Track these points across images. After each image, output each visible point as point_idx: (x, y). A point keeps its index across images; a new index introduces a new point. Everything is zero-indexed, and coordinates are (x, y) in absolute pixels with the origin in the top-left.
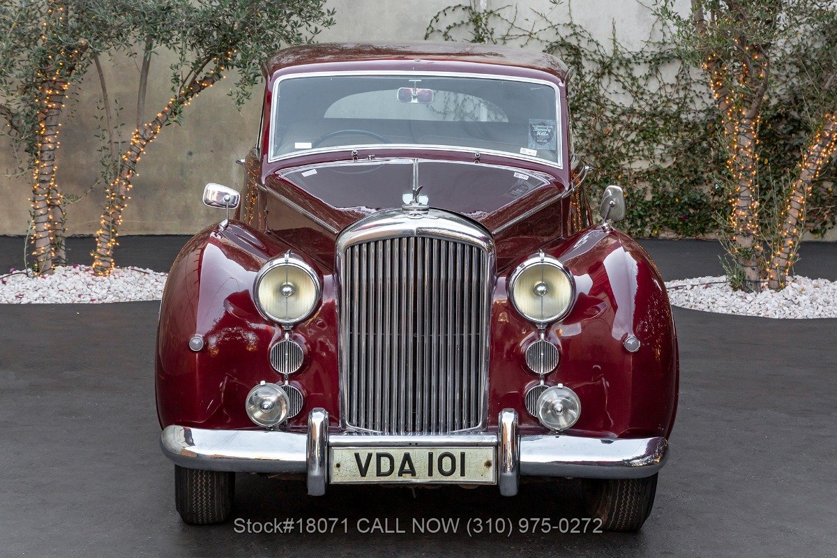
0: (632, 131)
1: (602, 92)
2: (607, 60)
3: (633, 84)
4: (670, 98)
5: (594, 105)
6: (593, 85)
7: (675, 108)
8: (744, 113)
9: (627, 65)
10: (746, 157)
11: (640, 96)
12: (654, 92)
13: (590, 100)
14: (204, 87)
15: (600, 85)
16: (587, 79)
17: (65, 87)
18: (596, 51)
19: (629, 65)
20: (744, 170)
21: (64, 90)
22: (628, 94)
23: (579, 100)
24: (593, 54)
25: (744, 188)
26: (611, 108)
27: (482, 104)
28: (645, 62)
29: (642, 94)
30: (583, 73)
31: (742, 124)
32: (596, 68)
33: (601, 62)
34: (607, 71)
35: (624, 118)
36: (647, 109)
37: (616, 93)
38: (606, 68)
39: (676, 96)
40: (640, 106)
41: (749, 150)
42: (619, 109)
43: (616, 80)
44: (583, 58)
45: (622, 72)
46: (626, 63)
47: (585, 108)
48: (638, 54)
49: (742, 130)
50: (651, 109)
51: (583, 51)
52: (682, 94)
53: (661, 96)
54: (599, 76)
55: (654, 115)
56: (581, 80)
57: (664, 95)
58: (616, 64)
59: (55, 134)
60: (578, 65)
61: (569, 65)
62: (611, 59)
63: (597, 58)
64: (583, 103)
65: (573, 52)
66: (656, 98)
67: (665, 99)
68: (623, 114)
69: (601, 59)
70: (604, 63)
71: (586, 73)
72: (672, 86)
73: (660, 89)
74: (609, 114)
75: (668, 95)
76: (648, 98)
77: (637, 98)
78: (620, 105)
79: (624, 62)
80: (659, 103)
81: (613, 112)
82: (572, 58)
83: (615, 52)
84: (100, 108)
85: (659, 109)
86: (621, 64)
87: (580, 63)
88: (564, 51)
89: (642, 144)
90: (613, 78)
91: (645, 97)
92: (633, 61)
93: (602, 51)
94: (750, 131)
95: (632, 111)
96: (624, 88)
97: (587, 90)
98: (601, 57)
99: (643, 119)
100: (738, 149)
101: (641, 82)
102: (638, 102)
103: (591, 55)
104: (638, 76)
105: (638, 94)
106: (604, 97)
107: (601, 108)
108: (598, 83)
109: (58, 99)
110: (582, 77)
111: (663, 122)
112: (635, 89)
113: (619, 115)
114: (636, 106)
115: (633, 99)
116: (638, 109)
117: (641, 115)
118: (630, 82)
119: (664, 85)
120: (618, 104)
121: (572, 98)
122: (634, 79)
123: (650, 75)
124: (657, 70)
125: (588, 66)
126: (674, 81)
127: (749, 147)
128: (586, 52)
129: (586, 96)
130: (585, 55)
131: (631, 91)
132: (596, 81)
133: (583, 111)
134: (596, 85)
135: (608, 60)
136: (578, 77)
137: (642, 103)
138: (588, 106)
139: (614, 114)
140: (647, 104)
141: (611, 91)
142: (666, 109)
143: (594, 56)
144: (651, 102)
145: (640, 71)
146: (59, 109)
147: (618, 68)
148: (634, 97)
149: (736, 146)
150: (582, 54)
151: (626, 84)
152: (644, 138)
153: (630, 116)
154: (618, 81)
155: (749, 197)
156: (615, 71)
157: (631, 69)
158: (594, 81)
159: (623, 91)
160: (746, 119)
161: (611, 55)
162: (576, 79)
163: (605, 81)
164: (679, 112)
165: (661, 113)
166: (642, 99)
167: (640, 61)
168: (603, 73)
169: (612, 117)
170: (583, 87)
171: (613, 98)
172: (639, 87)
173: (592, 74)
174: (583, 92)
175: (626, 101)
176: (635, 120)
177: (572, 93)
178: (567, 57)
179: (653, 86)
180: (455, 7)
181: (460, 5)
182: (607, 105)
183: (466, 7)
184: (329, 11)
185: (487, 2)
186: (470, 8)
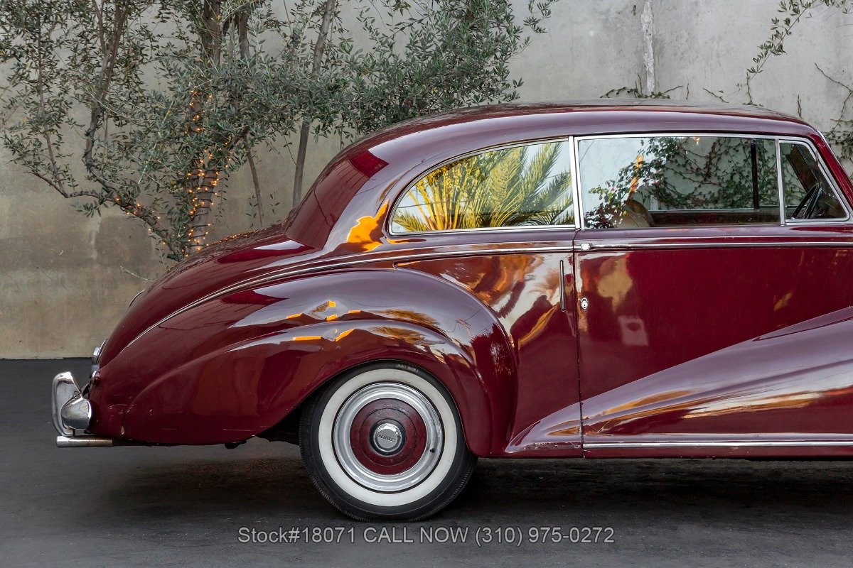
17: (215, 183)
21: (213, 187)
27: (652, 196)
28: (838, 143)
30: (766, 158)
47: (770, 196)
48: (829, 134)
59: (204, 235)
64: (767, 191)
71: (769, 158)
84: (253, 205)
106: (790, 183)
109: (207, 197)
110: (764, 162)
123: (844, 157)
129: (770, 183)
146: (208, 207)
167: (832, 142)
170: (766, 173)
174: (766, 179)
180: (619, 90)
181: (624, 88)
182: (794, 192)
183: (632, 90)
184: (515, 82)
185: (655, 84)
186: (636, 91)
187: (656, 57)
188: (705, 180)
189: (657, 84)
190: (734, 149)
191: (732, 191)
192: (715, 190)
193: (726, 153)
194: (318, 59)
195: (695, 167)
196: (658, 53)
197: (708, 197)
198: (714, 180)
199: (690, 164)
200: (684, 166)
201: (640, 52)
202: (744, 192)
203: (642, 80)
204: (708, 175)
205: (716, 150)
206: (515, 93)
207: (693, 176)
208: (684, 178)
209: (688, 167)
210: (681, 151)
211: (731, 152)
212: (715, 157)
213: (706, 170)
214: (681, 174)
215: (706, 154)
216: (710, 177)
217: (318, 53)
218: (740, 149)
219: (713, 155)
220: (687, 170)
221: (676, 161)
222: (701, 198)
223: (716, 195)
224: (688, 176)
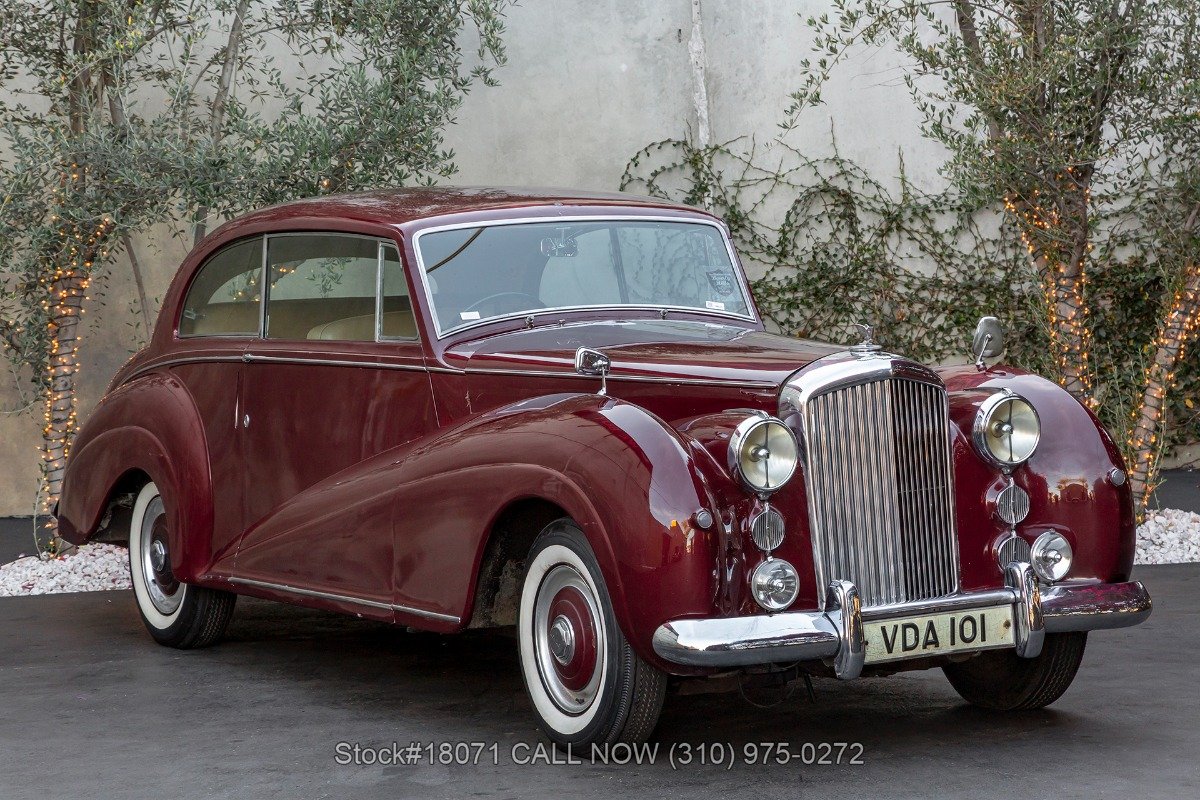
0: (939, 313)
1: (889, 258)
2: (893, 210)
3: (935, 243)
4: (992, 260)
5: (878, 276)
6: (875, 247)
7: (1000, 275)
8: (1062, 270)
9: (924, 215)
10: (1071, 333)
11: (948, 261)
12: (967, 253)
13: (872, 270)
14: (283, 274)
15: (886, 247)
16: (866, 239)
17: (85, 284)
18: (875, 197)
19: (928, 214)
20: (1068, 353)
21: (83, 289)
22: (928, 257)
23: (855, 270)
24: (872, 201)
25: (1070, 380)
26: (905, 279)
28: (952, 209)
29: (950, 256)
30: (860, 230)
31: (1061, 286)
32: (877, 221)
33: (885, 213)
34: (894, 225)
35: (925, 294)
36: (960, 279)
37: (910, 257)
38: (893, 221)
39: (1001, 257)
40: (948, 276)
41: (1074, 324)
42: (917, 282)
43: (909, 238)
44: (858, 208)
45: (918, 225)
46: (923, 213)
47: (866, 281)
48: (939, 198)
49: (1061, 294)
50: (964, 278)
51: (856, 198)
52: (1010, 254)
53: (979, 259)
54: (883, 233)
55: (970, 288)
56: (857, 241)
57: (983, 256)
58: (908, 213)
59: (73, 352)
60: (851, 219)
61: (838, 219)
62: (900, 207)
63: (878, 207)
64: (862, 275)
65: (843, 200)
66: (971, 262)
67: (985, 262)
68: (923, 287)
69: (885, 207)
70: (889, 214)
71: (863, 230)
72: (994, 242)
73: (976, 248)
74: (901, 289)
75: (990, 256)
76: (960, 262)
77: (943, 264)
78: (917, 275)
79: (920, 211)
80: (977, 269)
81: (907, 285)
82: (841, 209)
83: (905, 196)
84: (135, 311)
85: (978, 277)
86: (915, 213)
87: (854, 216)
88: (829, 199)
89: (955, 331)
90: (905, 235)
91: (955, 261)
92: (933, 208)
93: (885, 196)
94: (1072, 296)
95: (936, 283)
96: (923, 249)
97: (867, 255)
98: (883, 205)
99: (955, 293)
100: (1058, 322)
101: (948, 239)
102: (945, 270)
103: (869, 204)
104: (942, 231)
105: (944, 257)
106: (893, 263)
107: (889, 281)
108: (883, 244)
109: (76, 301)
110: (858, 236)
111: (985, 297)
112: (939, 250)
113: (918, 290)
114: (942, 276)
115: (936, 265)
116: (944, 278)
117: (951, 288)
118: (931, 240)
119: (983, 242)
120: (914, 273)
121: (844, 269)
122: (936, 235)
123: (960, 228)
124: (970, 221)
125: (866, 220)
126: (997, 235)
127: (1074, 318)
128: (863, 199)
129: (865, 264)
130: (861, 204)
131: (932, 254)
132: (879, 240)
133: (861, 286)
134: (880, 248)
135: (895, 208)
136: (852, 237)
137: (951, 270)
138: (870, 278)
139: (910, 288)
140: (959, 271)
141: (904, 255)
142: (988, 278)
143: (875, 205)
144: (964, 268)
145: (945, 223)
146: (77, 316)
147: (911, 221)
148: (939, 262)
149: (1054, 319)
150: (856, 202)
151: (925, 243)
152: (958, 323)
153: (934, 291)
154: (912, 239)
155: (1080, 391)
156: (907, 225)
157: (932, 221)
158: (875, 241)
159: (922, 254)
160: (1065, 278)
161: (899, 201)
162: (849, 239)
163: (893, 240)
164: (1008, 281)
165: (981, 283)
166: (950, 264)
167: (944, 208)
168: (889, 229)
169: (906, 294)
170: (860, 250)
171: (907, 265)
172: (944, 247)
173: (872, 231)
174: (861, 259)
175: (926, 268)
176: (942, 297)
177: (845, 260)
178: (833, 207)
179: (966, 244)
180: (662, 143)
181: (669, 140)
182: (898, 276)
183: (679, 143)
184: (445, 154)
185: (710, 134)
186: (685, 143)
187: (711, 98)
188: (780, 261)
189: (712, 134)
190: (816, 219)
191: (815, 275)
192: (793, 274)
193: (806, 224)
194: (217, 122)
195: (765, 245)
196: (713, 92)
197: (784, 284)
198: (791, 261)
199: (759, 240)
200: (751, 243)
201: (689, 91)
202: (832, 277)
203: (692, 129)
204: (783, 254)
205: (792, 220)
206: (452, 165)
207: (764, 256)
208: (752, 259)
209: (757, 245)
210: (746, 223)
211: (813, 223)
212: (790, 231)
213: (780, 248)
214: (747, 253)
215: (779, 227)
216: (785, 257)
217: (217, 113)
218: (825, 219)
219: (787, 229)
220: (755, 248)
221: (741, 237)
222: (775, 285)
223: (795, 281)
224: (756, 256)
